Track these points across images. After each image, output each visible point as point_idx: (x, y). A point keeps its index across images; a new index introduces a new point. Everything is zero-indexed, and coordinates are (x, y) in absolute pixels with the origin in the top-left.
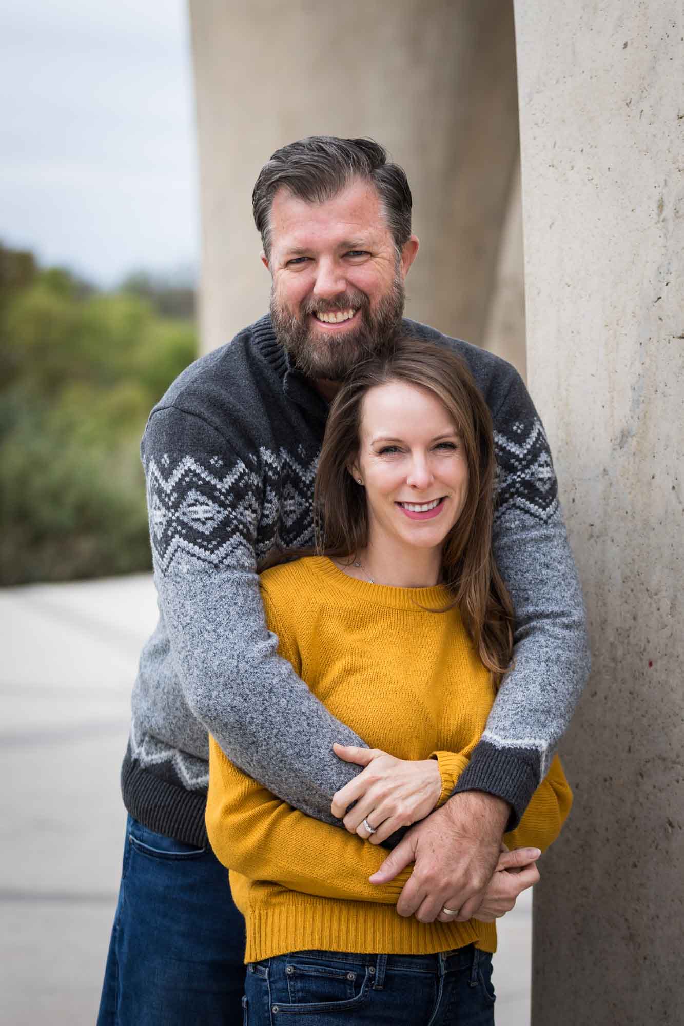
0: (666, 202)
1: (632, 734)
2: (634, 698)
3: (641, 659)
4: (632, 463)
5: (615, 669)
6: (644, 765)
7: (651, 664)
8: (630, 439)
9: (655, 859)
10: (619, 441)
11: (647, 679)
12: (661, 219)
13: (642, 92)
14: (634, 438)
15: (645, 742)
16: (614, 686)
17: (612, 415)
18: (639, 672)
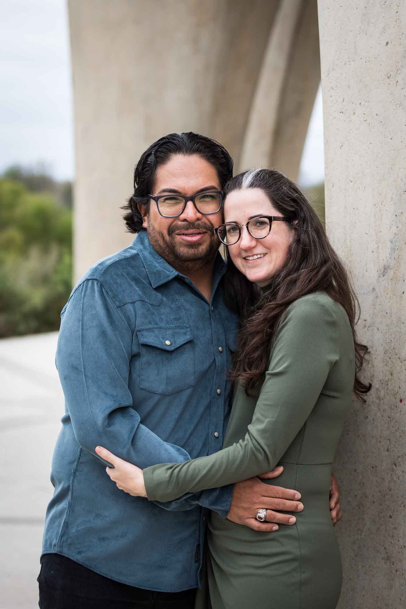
1: (390, 441)
2: (391, 420)
3: (395, 398)
4: (390, 284)
5: (379, 404)
6: (397, 459)
7: (401, 401)
8: (389, 271)
9: (403, 513)
10: (382, 271)
11: (399, 409)
13: (398, 70)
14: (391, 270)
15: (397, 446)
16: (379, 413)
17: (378, 257)
18: (394, 406)
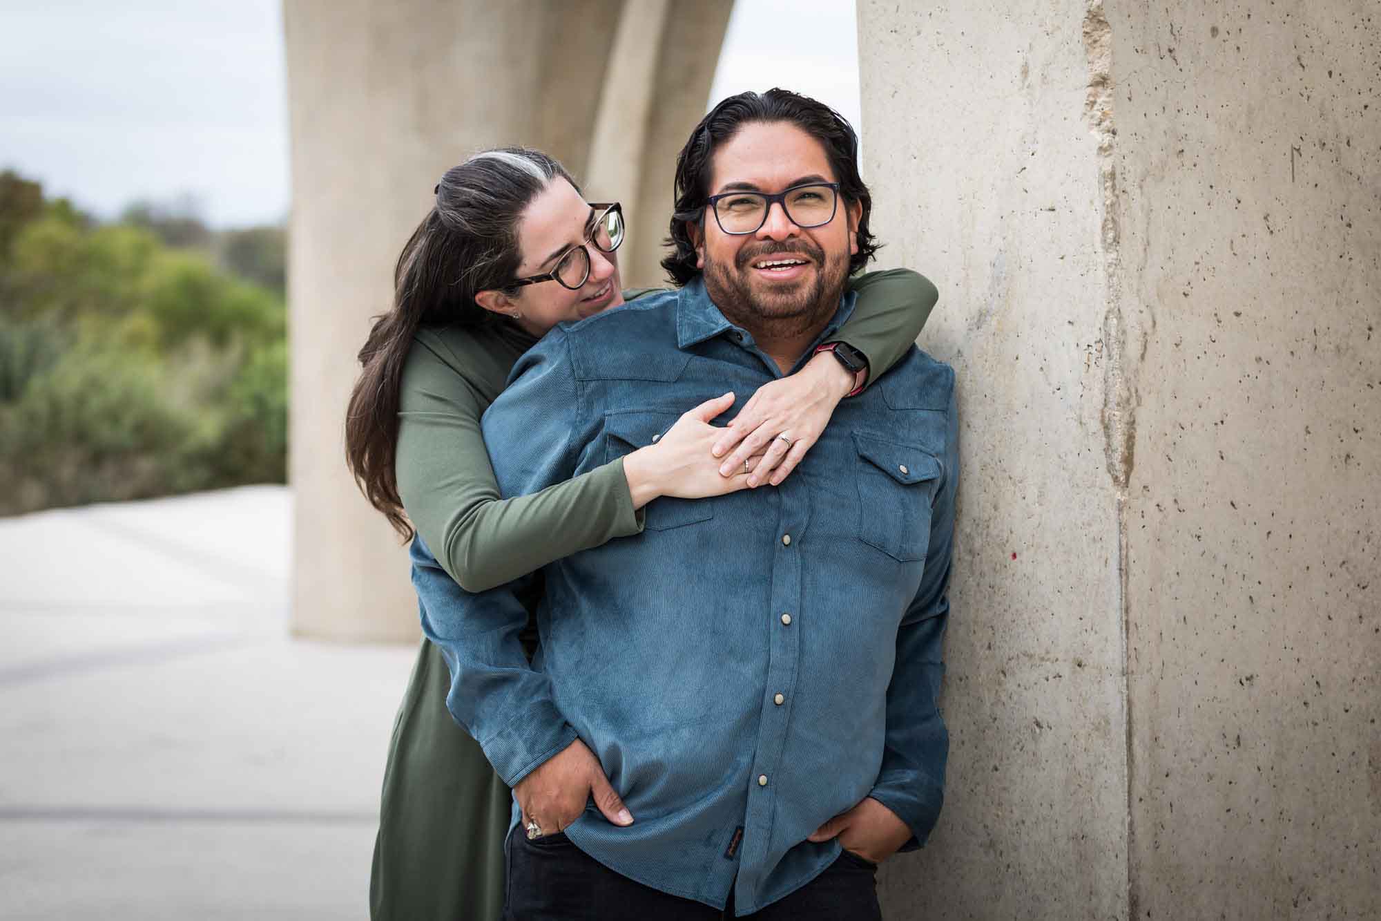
0: (1031, 66)
1: (993, 630)
2: (995, 592)
3: (1003, 552)
4: (990, 344)
5: (972, 562)
6: (1007, 663)
7: (1014, 556)
8: (988, 318)
9: (1019, 762)
10: (976, 320)
11: (1011, 572)
12: (1027, 84)
14: (994, 316)
15: (1008, 639)
16: (971, 579)
17: (967, 294)
18: (1000, 565)
